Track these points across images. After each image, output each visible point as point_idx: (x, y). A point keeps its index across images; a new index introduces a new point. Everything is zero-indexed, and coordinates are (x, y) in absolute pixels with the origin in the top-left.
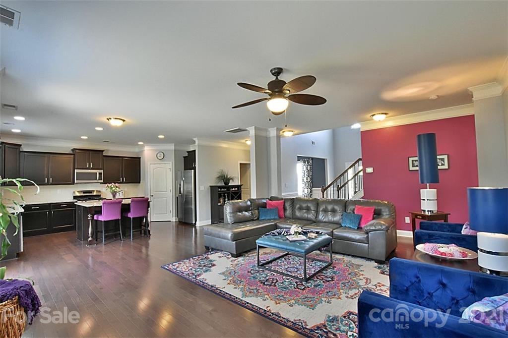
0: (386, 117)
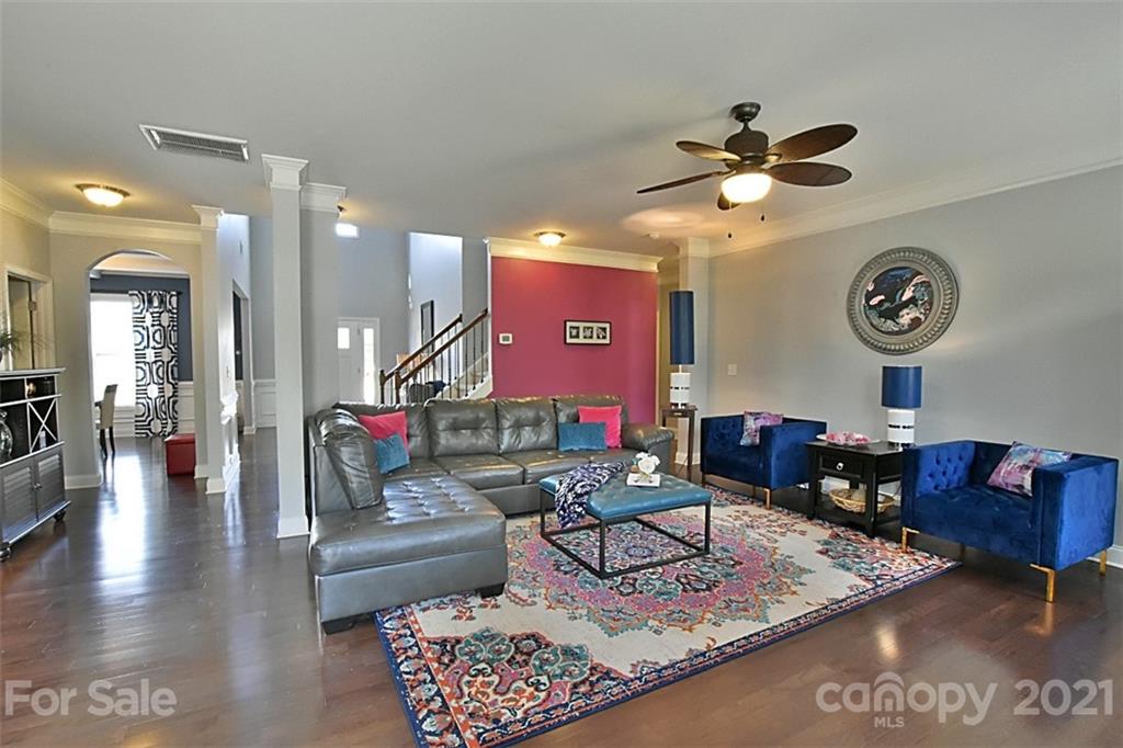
0: (562, 243)
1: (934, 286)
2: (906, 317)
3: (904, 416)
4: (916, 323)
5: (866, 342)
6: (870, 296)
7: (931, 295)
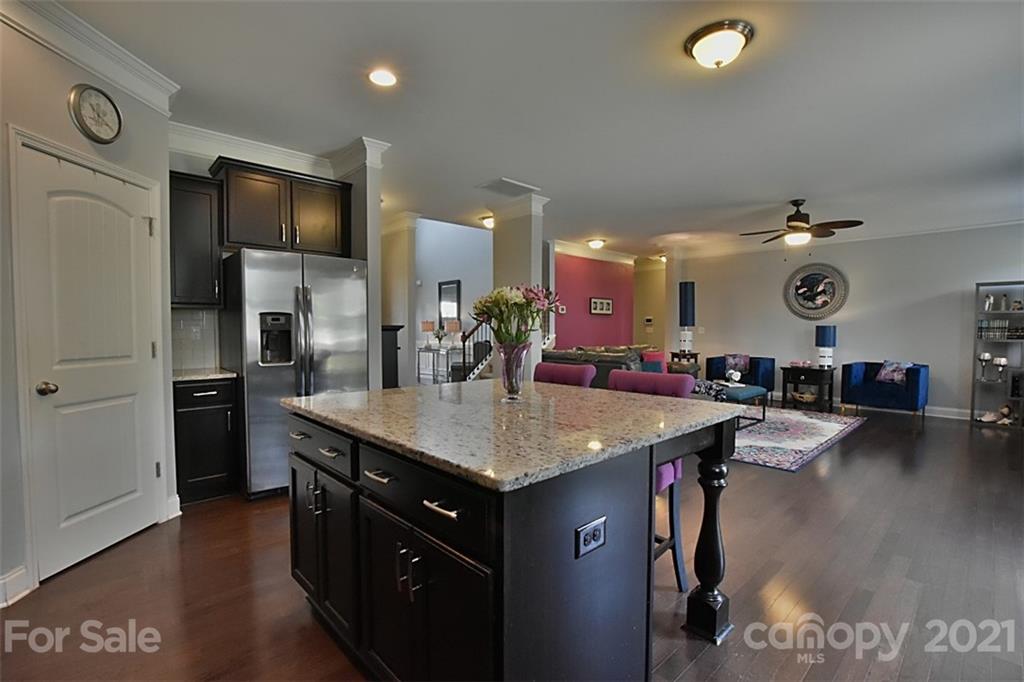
0: (604, 247)
1: (836, 285)
2: (820, 300)
3: (827, 351)
4: (825, 303)
5: (796, 313)
6: (798, 288)
7: (834, 289)
